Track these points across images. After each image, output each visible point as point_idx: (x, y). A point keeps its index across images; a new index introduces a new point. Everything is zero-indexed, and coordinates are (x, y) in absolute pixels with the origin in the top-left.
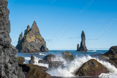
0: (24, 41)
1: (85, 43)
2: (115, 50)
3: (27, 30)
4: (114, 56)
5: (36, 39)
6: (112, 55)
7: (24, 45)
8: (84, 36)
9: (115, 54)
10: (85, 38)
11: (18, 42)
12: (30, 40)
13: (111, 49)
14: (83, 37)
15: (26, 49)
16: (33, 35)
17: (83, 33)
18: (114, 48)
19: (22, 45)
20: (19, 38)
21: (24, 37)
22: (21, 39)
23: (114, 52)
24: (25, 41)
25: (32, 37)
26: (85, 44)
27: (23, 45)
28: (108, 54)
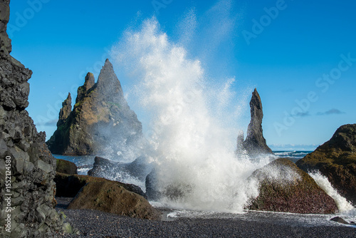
0: (75, 122)
1: (261, 126)
2: (350, 137)
3: (84, 87)
4: (349, 153)
5: (111, 115)
6: (341, 152)
7: (75, 133)
8: (259, 107)
9: (352, 147)
10: (261, 111)
11: (59, 124)
12: (92, 116)
13: (340, 134)
14: (255, 108)
15: (82, 145)
16: (104, 103)
17: (255, 98)
18: (349, 130)
19: (69, 134)
20: (61, 113)
21: (74, 110)
22: (66, 115)
23: (349, 142)
24: (77, 119)
25: (100, 109)
26: (261, 131)
27: (71, 133)
28: (330, 147)
